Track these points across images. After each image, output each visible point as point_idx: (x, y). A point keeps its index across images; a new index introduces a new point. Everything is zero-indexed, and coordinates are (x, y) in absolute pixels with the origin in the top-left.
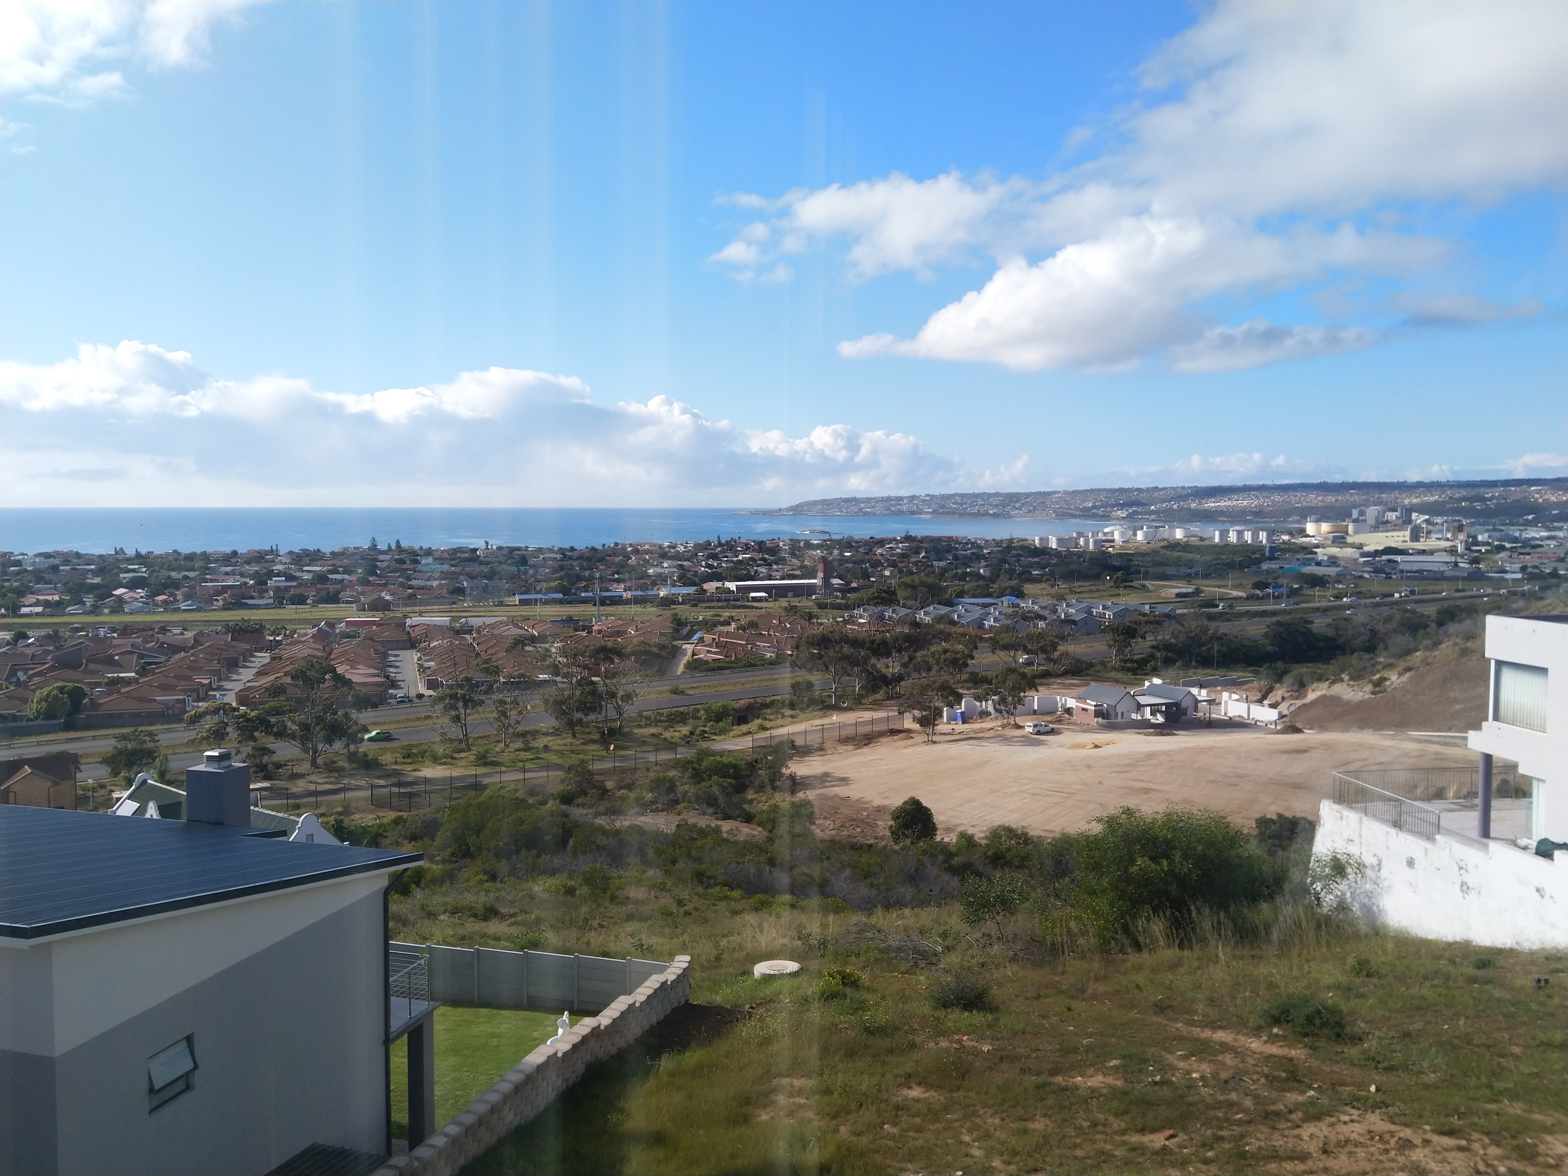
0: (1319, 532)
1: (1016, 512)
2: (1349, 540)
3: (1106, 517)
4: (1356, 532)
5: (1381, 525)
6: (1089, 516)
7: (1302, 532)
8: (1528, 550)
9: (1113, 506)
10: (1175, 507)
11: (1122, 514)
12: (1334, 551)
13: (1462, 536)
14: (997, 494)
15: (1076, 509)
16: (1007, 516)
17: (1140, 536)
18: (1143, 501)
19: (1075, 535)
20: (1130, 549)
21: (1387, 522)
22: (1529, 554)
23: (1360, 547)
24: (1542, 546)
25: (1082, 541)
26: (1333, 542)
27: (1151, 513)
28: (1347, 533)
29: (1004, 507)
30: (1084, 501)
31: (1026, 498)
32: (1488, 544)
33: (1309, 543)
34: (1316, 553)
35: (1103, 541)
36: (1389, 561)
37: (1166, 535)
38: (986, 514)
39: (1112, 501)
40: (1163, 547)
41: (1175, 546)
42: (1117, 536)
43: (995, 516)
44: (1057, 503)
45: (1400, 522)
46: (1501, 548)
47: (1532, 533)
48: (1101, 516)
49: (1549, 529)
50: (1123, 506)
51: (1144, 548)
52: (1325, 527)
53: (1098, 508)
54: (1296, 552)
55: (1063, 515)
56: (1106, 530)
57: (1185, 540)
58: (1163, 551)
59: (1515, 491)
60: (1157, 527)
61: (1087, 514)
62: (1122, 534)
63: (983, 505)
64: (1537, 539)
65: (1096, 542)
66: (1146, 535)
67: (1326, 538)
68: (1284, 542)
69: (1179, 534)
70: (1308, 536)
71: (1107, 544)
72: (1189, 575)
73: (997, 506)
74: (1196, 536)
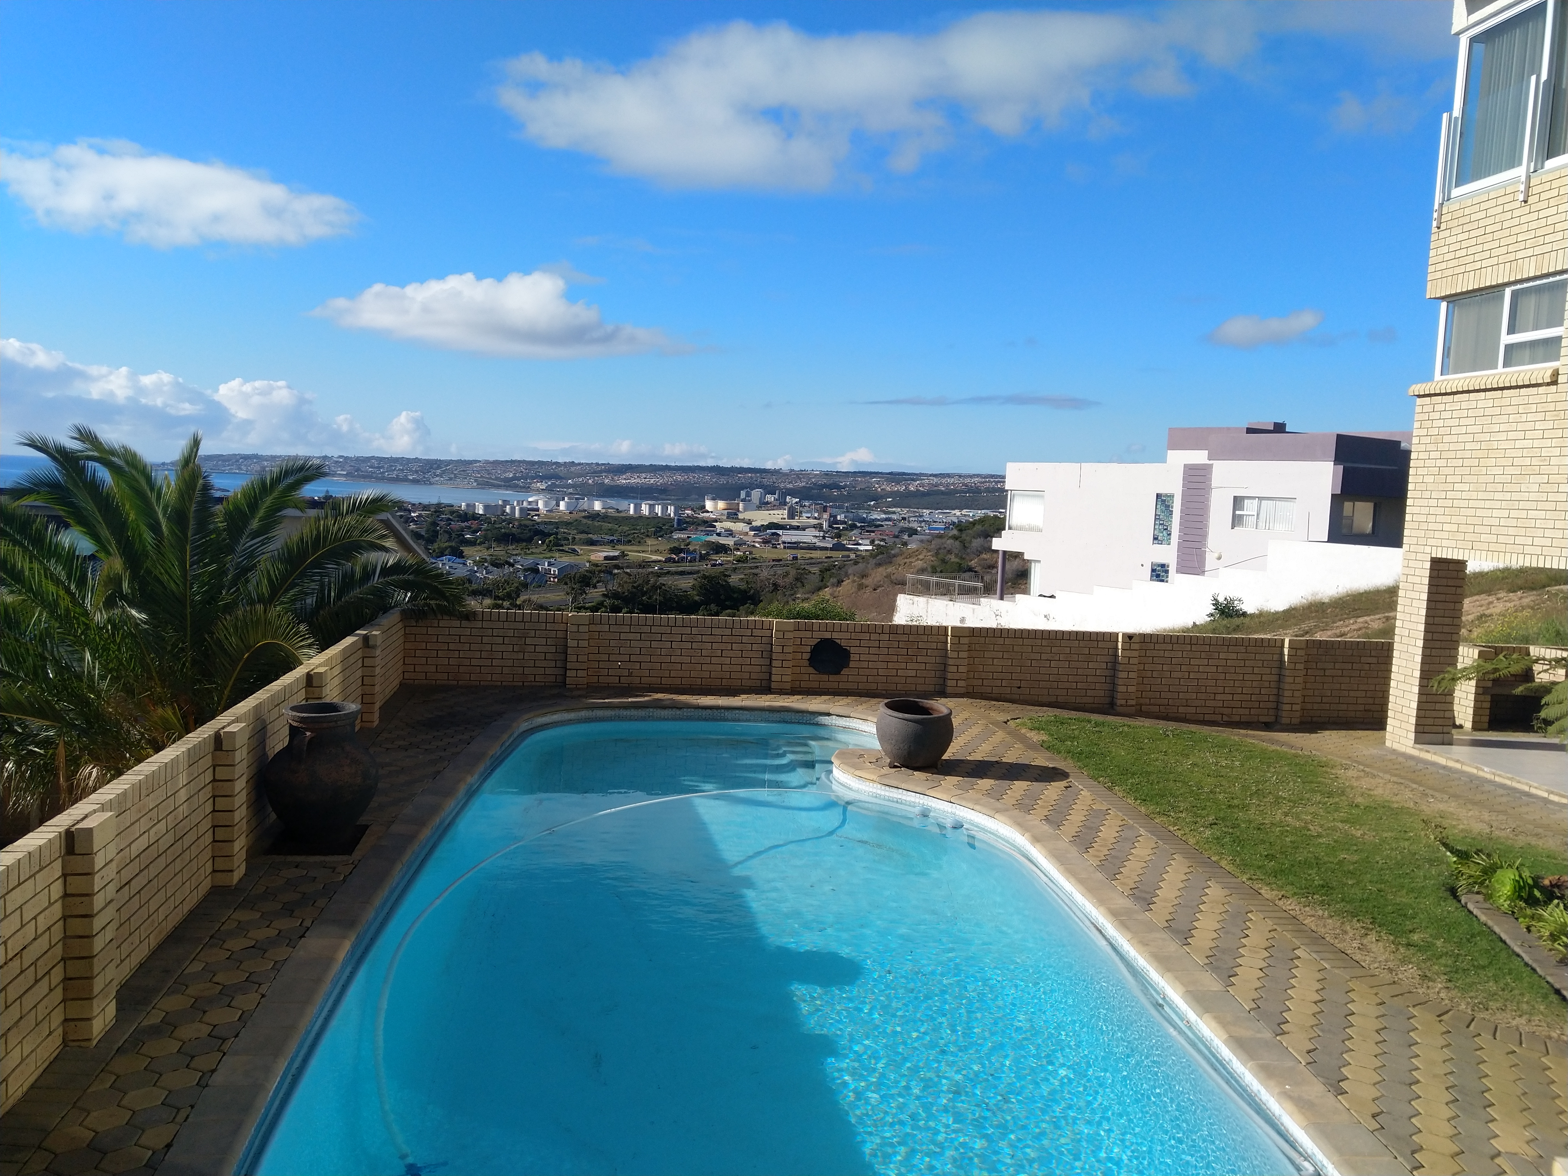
0: (716, 508)
1: (437, 479)
2: (741, 516)
3: (527, 489)
4: (745, 510)
5: (763, 505)
6: (509, 486)
7: (703, 508)
8: (873, 529)
9: (533, 478)
10: (590, 481)
11: (543, 486)
12: (729, 525)
13: (826, 516)
14: (417, 460)
15: (497, 479)
16: (428, 483)
17: (562, 506)
18: (561, 474)
19: (500, 503)
20: (554, 518)
21: (768, 503)
22: (873, 532)
23: (749, 522)
24: (882, 526)
25: (508, 509)
26: (728, 518)
27: (569, 486)
28: (738, 511)
29: (424, 473)
30: (505, 472)
31: (447, 466)
32: (845, 523)
33: (709, 517)
34: (715, 526)
35: (529, 510)
36: (773, 534)
37: (585, 507)
38: (405, 480)
39: (532, 473)
40: (584, 517)
41: (595, 516)
42: (541, 505)
43: (415, 482)
44: (479, 472)
45: (777, 503)
46: (853, 527)
47: (875, 516)
48: (521, 487)
49: (885, 513)
50: (542, 479)
51: (567, 518)
52: (721, 504)
53: (519, 479)
54: (699, 525)
55: (484, 484)
56: (530, 500)
57: (604, 511)
58: (585, 521)
59: (861, 481)
60: (577, 499)
61: (508, 484)
62: (546, 504)
63: (403, 470)
64: (879, 520)
65: (522, 510)
66: (568, 504)
67: (722, 514)
68: (688, 516)
69: (597, 506)
70: (708, 512)
71: (533, 513)
72: (612, 541)
73: (417, 472)
74: (613, 508)
